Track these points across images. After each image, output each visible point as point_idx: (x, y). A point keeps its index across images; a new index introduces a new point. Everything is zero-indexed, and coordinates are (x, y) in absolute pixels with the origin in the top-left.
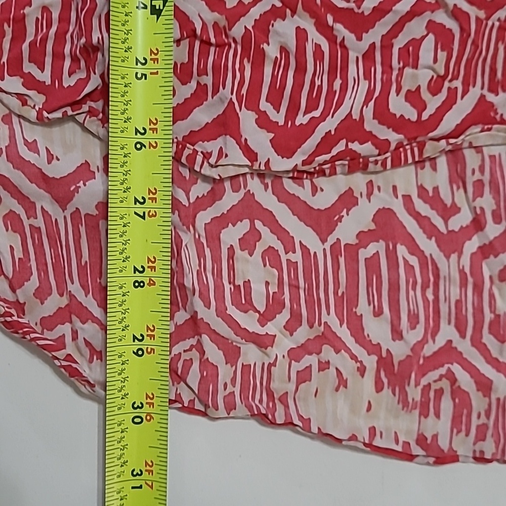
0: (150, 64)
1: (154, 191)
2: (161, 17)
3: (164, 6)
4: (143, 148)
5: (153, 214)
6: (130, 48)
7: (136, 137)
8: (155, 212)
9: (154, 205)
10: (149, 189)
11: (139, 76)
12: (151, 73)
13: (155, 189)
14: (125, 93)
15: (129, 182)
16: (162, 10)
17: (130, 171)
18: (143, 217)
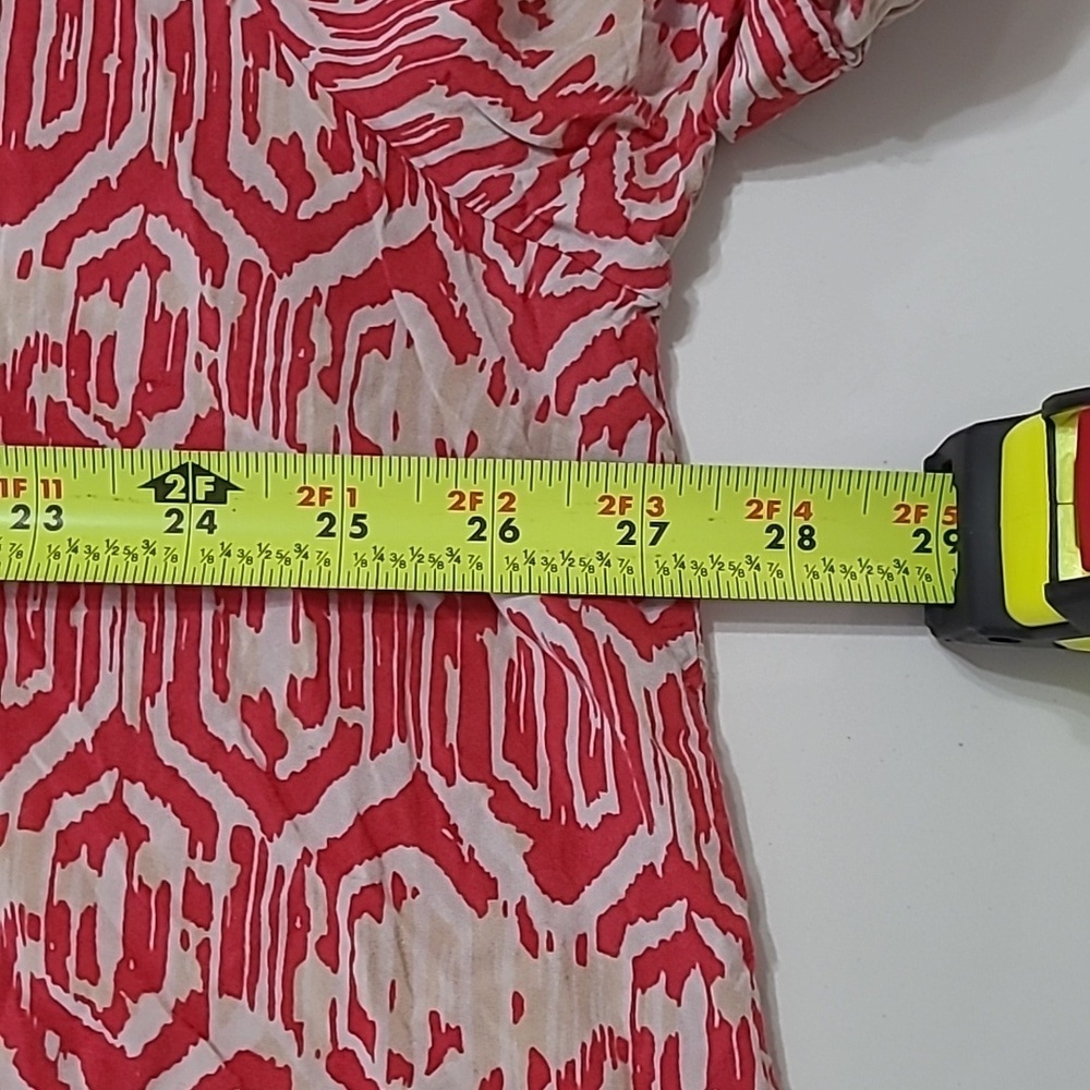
0: (331, 506)
1: (607, 502)
2: (231, 481)
3: (208, 473)
4: (512, 524)
5: (656, 506)
6: (299, 549)
7: (489, 539)
8: (651, 500)
9: (636, 503)
10: (602, 513)
11: (357, 530)
12: (353, 504)
13: (602, 499)
14: (396, 560)
15: (588, 556)
16: (217, 478)
17: (563, 553)
18: (662, 526)
